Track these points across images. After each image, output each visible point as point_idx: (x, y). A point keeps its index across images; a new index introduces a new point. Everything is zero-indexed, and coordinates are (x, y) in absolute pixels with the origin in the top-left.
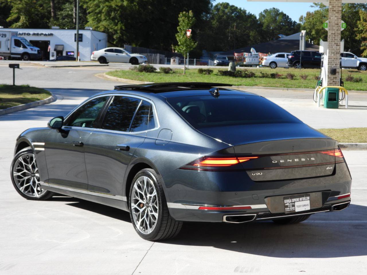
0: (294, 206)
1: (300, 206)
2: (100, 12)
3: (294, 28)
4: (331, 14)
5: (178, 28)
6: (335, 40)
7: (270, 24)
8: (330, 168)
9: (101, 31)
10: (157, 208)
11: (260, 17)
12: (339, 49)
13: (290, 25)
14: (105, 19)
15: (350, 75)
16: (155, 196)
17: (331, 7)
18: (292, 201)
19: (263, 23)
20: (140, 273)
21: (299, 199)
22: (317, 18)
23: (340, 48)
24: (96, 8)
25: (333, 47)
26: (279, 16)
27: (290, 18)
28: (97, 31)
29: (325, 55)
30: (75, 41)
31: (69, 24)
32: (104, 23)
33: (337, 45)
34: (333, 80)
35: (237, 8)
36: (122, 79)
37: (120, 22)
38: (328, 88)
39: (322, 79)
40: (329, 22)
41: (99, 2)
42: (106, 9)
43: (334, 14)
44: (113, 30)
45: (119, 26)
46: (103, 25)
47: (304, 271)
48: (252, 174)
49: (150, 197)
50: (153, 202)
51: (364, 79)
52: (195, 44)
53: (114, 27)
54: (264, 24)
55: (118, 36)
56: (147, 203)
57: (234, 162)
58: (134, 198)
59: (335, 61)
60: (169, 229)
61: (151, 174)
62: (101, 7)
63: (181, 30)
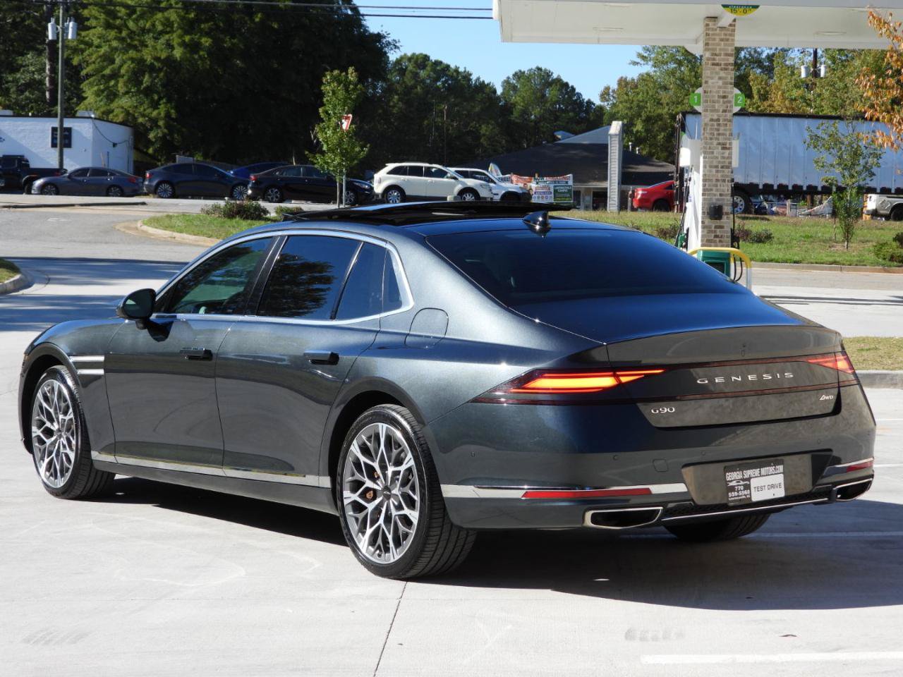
0: (747, 487)
1: (760, 489)
2: (115, 75)
3: (590, 117)
4: (709, 72)
5: (321, 110)
6: (719, 134)
7: (530, 108)
8: (828, 398)
9: (118, 121)
10: (417, 498)
11: (504, 89)
12: (728, 158)
13: (577, 110)
14: (127, 93)
15: (743, 226)
16: (409, 470)
17: (708, 55)
18: (743, 475)
19: (512, 104)
20: (401, 644)
21: (760, 470)
22: (648, 93)
23: (730, 154)
24: (105, 64)
25: (715, 151)
26: (551, 89)
27: (578, 93)
28: (107, 121)
29: (695, 173)
30: (54, 145)
31: (33, 104)
32: (125, 102)
33: (724, 148)
34: (715, 232)
35: (448, 67)
36: (185, 235)
37: (164, 100)
38: (705, 252)
39: (688, 230)
40: (705, 92)
41: (112, 51)
42: (129, 66)
43: (717, 73)
44: (147, 119)
45: (162, 109)
46: (122, 108)
47: (793, 636)
48: (653, 411)
49: (396, 473)
50: (404, 484)
51: (776, 235)
52: (363, 150)
53: (149, 111)
54: (515, 106)
55: (160, 135)
56: (386, 488)
57: (607, 382)
58: (350, 478)
59: (719, 187)
60: (444, 550)
61: (399, 417)
62: (118, 61)
63: (329, 114)
